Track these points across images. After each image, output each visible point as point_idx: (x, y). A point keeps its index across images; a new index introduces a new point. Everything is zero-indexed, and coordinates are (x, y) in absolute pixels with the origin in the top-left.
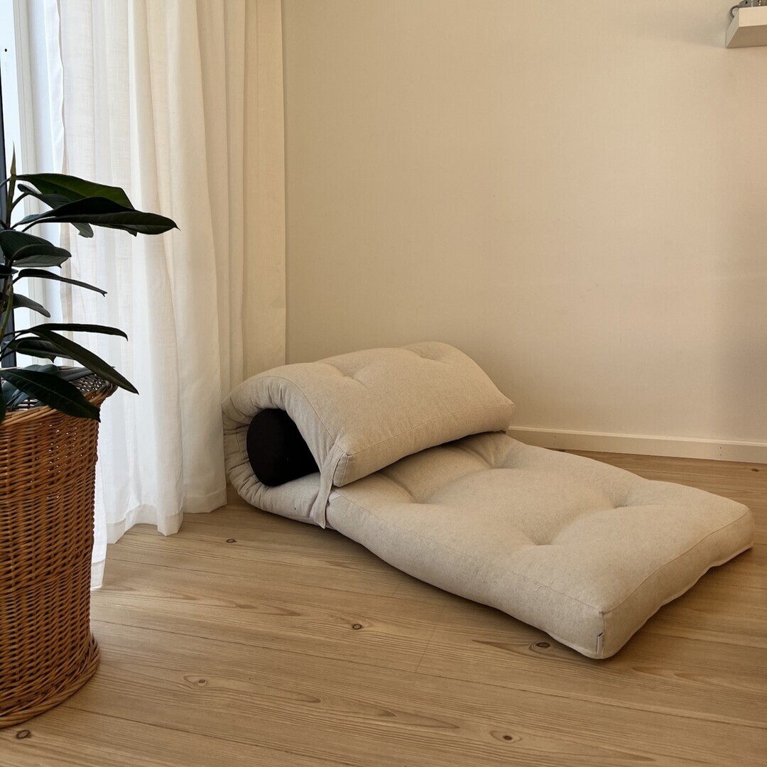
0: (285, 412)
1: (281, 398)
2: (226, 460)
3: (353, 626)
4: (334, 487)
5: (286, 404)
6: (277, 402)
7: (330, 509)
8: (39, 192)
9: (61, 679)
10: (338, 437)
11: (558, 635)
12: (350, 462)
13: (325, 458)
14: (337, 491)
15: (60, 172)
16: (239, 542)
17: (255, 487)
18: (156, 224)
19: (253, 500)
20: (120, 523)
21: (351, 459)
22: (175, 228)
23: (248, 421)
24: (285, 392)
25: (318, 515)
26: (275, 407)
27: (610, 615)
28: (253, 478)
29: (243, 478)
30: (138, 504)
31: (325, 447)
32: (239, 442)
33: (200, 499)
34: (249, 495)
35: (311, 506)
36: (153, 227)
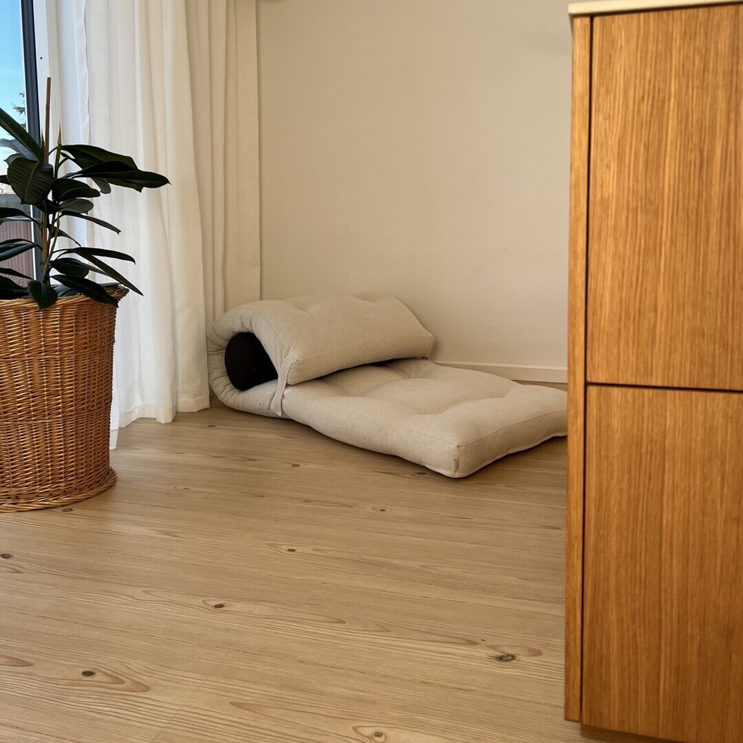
0: (254, 334)
1: (250, 323)
2: (209, 374)
3: (293, 466)
4: (287, 385)
5: (254, 328)
6: (247, 327)
7: (284, 401)
8: (73, 158)
9: (91, 483)
10: (291, 349)
11: (430, 464)
12: (299, 366)
13: (281, 364)
14: (290, 388)
15: (87, 144)
16: (217, 427)
17: (232, 392)
18: (156, 181)
19: (229, 402)
20: (129, 413)
21: (300, 364)
22: (168, 184)
23: (225, 344)
24: (253, 318)
25: (276, 405)
26: (245, 331)
27: (463, 448)
28: (230, 386)
29: (222, 386)
30: (142, 403)
31: (281, 356)
32: (219, 361)
33: (189, 403)
34: (226, 398)
35: (271, 400)
36: (153, 182)
